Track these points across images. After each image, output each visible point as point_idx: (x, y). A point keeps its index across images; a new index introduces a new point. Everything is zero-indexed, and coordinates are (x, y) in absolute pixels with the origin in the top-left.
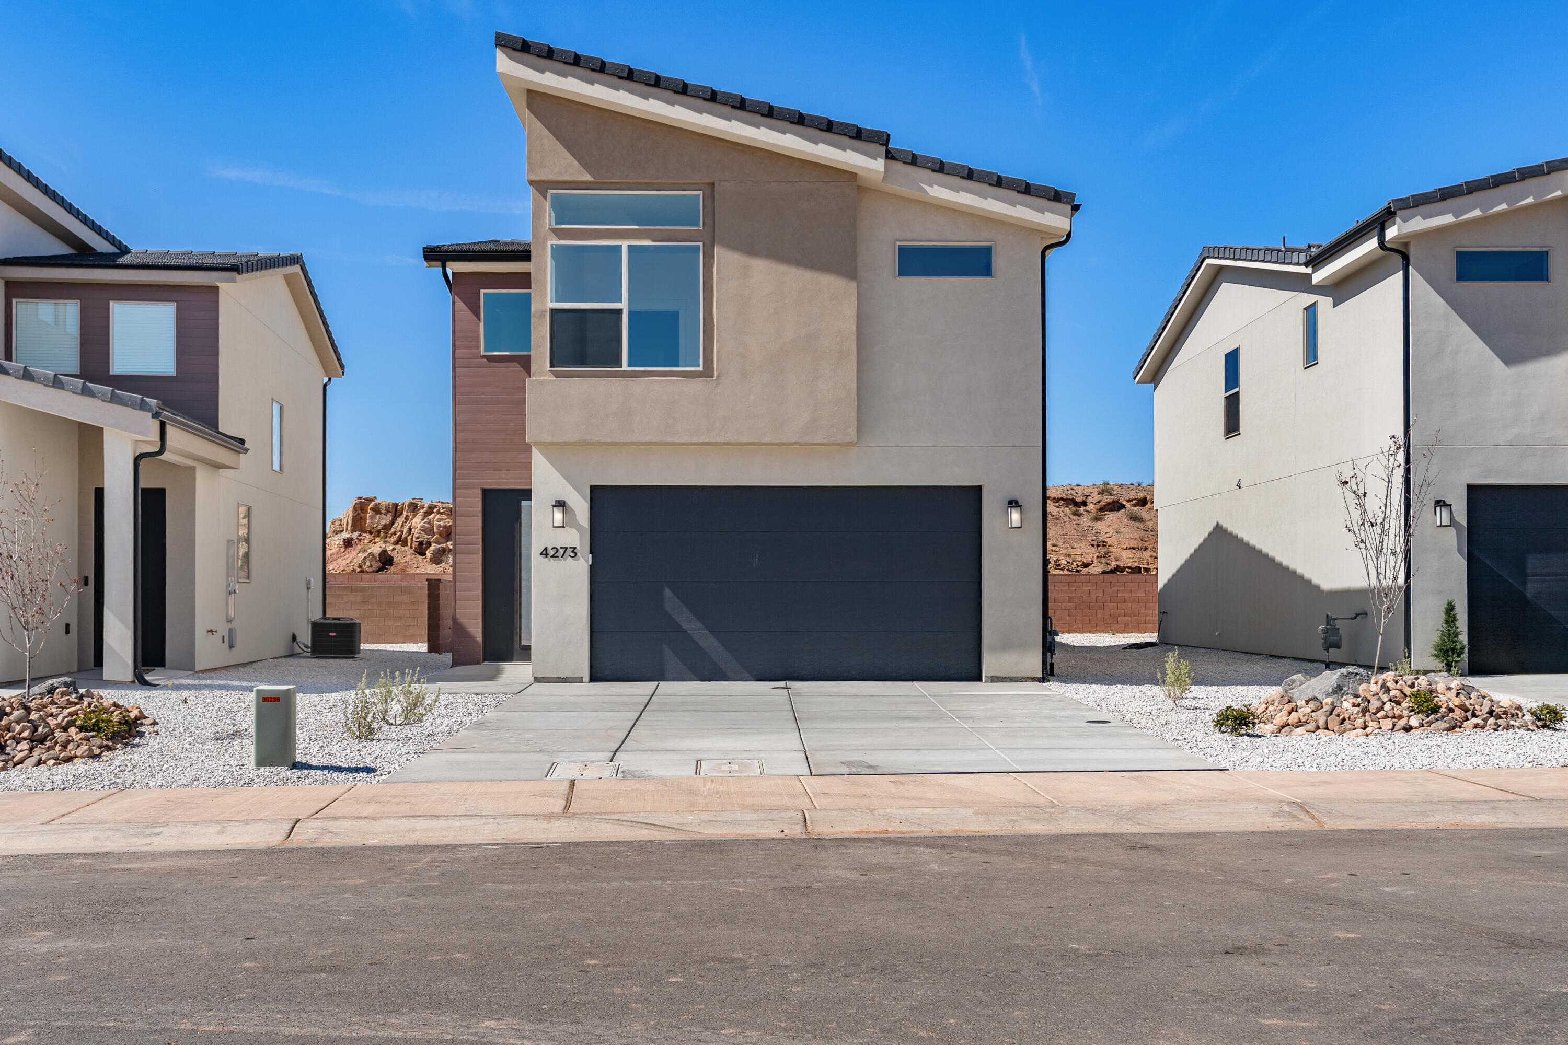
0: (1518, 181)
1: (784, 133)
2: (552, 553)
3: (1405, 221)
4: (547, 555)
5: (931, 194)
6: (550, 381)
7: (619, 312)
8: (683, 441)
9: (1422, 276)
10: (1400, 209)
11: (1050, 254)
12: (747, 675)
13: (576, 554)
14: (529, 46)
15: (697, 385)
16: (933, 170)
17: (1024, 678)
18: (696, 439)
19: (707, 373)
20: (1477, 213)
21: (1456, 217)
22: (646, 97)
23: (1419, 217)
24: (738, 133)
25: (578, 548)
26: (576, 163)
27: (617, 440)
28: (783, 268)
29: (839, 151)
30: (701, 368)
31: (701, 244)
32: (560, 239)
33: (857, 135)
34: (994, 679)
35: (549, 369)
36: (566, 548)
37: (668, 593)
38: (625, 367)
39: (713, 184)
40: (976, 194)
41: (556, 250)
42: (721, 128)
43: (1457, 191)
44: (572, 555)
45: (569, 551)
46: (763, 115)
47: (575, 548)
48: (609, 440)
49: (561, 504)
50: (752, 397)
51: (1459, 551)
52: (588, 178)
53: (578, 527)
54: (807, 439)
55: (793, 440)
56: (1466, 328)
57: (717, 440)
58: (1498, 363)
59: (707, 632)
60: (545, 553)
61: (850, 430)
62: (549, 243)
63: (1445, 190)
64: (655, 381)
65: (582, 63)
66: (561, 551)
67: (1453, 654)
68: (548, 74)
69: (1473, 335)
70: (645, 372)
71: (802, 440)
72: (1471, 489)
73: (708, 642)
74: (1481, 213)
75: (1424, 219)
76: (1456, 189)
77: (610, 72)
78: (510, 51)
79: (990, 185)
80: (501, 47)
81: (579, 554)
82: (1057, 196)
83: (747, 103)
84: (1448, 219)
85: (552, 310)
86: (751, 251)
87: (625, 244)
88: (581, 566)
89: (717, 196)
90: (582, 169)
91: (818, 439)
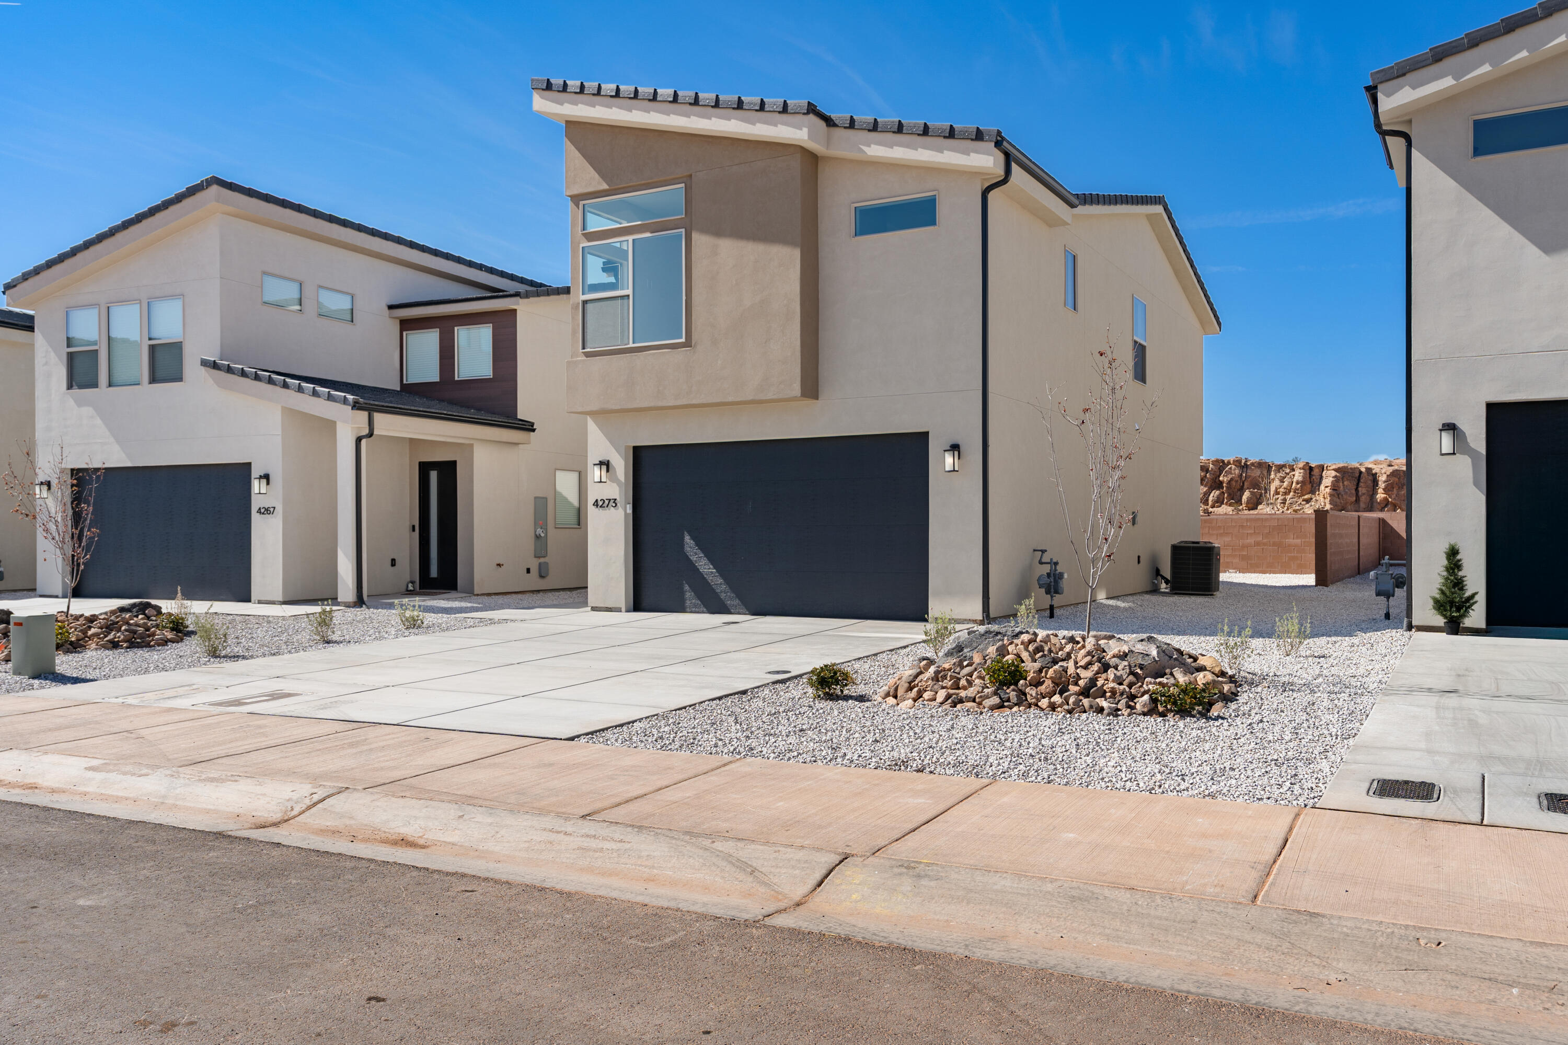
0: (1542, 19)
2: (600, 503)
3: (1389, 95)
4: (597, 505)
5: (869, 154)
6: (584, 360)
7: (627, 298)
9: (1427, 157)
10: (1381, 82)
11: (991, 196)
13: (616, 505)
15: (680, 355)
16: (867, 131)
18: (679, 403)
19: (688, 343)
20: (1487, 69)
21: (1458, 78)
23: (1407, 88)
25: (618, 499)
26: (597, 176)
29: (772, 127)
30: (683, 340)
31: (683, 230)
32: (589, 241)
35: (581, 350)
36: (610, 500)
37: (687, 538)
38: (631, 344)
39: (689, 178)
40: (907, 146)
41: (584, 249)
43: (1454, 47)
44: (614, 505)
45: (612, 501)
46: (734, 109)
47: (615, 499)
49: (604, 463)
50: (719, 362)
51: (1476, 484)
52: (605, 186)
53: (616, 483)
54: (762, 397)
55: (751, 398)
57: (694, 402)
58: (1532, 251)
59: (717, 572)
60: (596, 504)
61: (795, 385)
62: (581, 247)
63: (1439, 49)
64: (651, 354)
65: (586, 90)
66: (607, 502)
67: (1451, 608)
68: (566, 105)
70: (645, 346)
71: (757, 398)
72: (1492, 408)
74: (1491, 68)
76: (1454, 44)
77: (605, 94)
78: (541, 92)
79: (919, 135)
80: (536, 89)
81: (618, 505)
82: (979, 136)
85: (583, 302)
86: (718, 232)
87: (630, 239)
88: (619, 515)
89: (691, 188)
90: (601, 179)
91: (770, 396)
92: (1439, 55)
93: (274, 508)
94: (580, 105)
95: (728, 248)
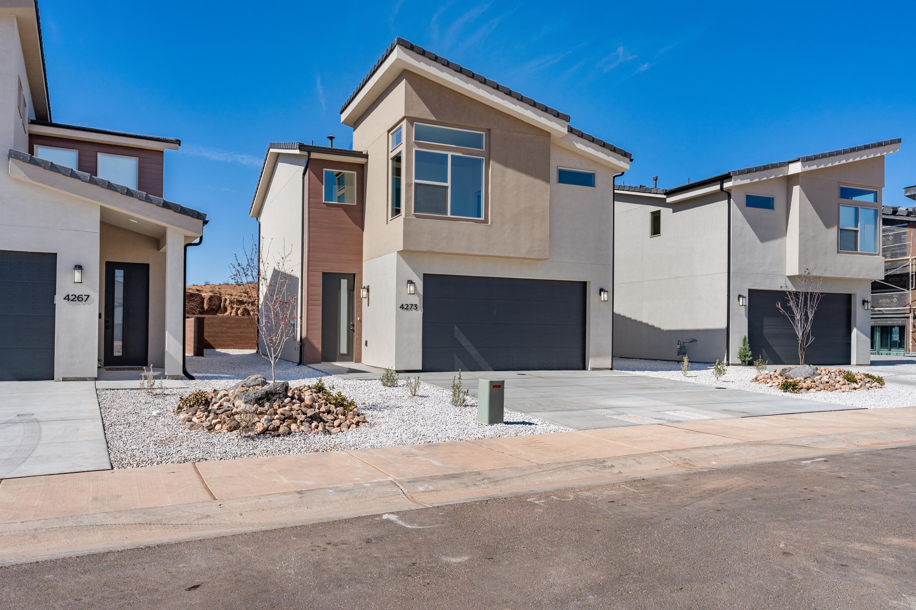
0: (770, 169)
1: (527, 110)
2: (405, 307)
3: (735, 180)
4: (403, 308)
5: (577, 147)
6: (415, 219)
7: (446, 187)
8: (476, 254)
9: (735, 203)
10: (734, 175)
12: (490, 368)
14: (414, 48)
15: (482, 226)
16: (578, 136)
17: (604, 368)
18: (481, 253)
19: (486, 221)
20: (757, 180)
21: (751, 181)
22: (467, 83)
24: (507, 106)
25: (418, 305)
26: (428, 110)
27: (446, 251)
28: (519, 174)
29: (549, 122)
30: (483, 219)
31: (484, 158)
32: (419, 147)
33: (557, 115)
34: (594, 369)
35: (413, 213)
36: (412, 305)
37: (456, 328)
38: (449, 215)
39: (490, 130)
40: (595, 149)
41: (416, 151)
42: (500, 103)
44: (415, 308)
45: (414, 306)
46: (518, 100)
47: (416, 305)
48: (442, 251)
49: (410, 282)
50: (506, 234)
51: (745, 315)
52: (434, 118)
53: (418, 294)
54: (529, 256)
55: (523, 256)
56: (749, 226)
57: (491, 254)
59: (473, 347)
62: (414, 150)
64: (463, 223)
65: (439, 60)
66: (410, 306)
68: (422, 64)
69: (751, 229)
70: (458, 218)
71: (526, 257)
72: (749, 291)
73: (473, 352)
75: (741, 180)
77: (452, 67)
78: (404, 48)
79: (600, 145)
80: (399, 46)
81: (418, 308)
82: (625, 154)
83: (512, 93)
84: (748, 181)
85: (416, 184)
86: (506, 164)
87: (450, 154)
88: (419, 314)
89: (492, 136)
90: (431, 114)
91: (533, 256)
92: (749, 171)
93: (89, 296)
94: (432, 67)
95: (511, 174)
